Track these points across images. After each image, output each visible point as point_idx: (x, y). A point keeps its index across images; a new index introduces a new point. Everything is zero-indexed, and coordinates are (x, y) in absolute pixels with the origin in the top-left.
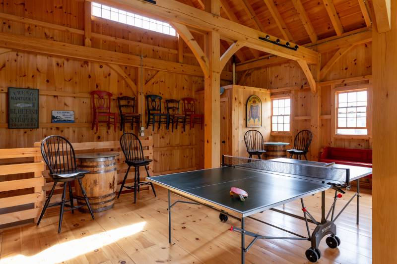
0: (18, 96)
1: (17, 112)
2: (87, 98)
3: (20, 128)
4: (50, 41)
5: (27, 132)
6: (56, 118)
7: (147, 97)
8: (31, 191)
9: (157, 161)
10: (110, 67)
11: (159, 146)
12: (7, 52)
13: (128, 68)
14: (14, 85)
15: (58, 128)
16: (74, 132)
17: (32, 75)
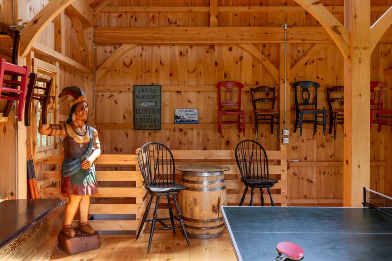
0: (143, 94)
1: (141, 111)
2: (213, 91)
3: (144, 130)
4: (174, 28)
5: (152, 135)
6: (179, 118)
7: (294, 85)
8: (132, 201)
9: (312, 182)
10: (243, 49)
11: (315, 159)
12: (133, 48)
13: (267, 46)
14: (140, 83)
15: (181, 130)
16: (199, 134)
17: (155, 70)
